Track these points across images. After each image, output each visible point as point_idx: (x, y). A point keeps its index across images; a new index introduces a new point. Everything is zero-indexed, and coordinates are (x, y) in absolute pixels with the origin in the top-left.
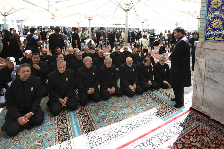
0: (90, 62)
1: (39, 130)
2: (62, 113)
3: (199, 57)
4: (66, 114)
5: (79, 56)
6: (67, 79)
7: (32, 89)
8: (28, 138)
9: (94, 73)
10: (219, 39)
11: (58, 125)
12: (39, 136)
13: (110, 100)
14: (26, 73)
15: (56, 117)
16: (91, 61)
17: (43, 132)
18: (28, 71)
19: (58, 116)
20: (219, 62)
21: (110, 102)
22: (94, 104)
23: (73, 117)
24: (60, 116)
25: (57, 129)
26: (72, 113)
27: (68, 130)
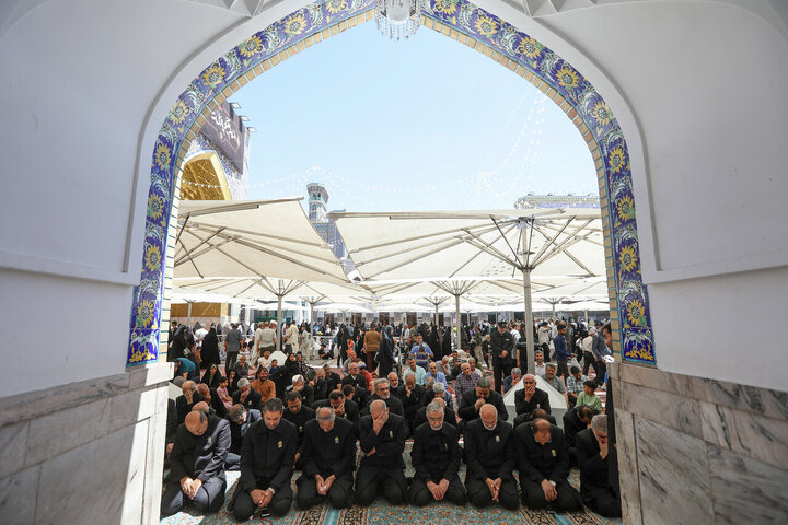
2: (316, 509)
3: (620, 407)
5: (383, 389)
7: (280, 444)
10: (646, 357)
13: (424, 509)
15: (304, 513)
20: (658, 426)
21: (421, 513)
22: (384, 508)
23: (331, 519)
24: (310, 512)
26: (333, 514)
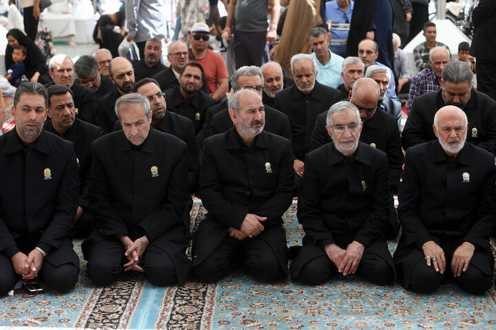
0: (251, 116)
1: (44, 302)
4: (135, 290)
6: (154, 170)
8: (12, 308)
9: (268, 164)
11: (97, 304)
12: (39, 310)
14: (33, 115)
15: (101, 290)
16: (253, 111)
17: (53, 307)
18: (38, 110)
19: (107, 289)
24: (113, 289)
25: (91, 310)
27: (119, 317)
